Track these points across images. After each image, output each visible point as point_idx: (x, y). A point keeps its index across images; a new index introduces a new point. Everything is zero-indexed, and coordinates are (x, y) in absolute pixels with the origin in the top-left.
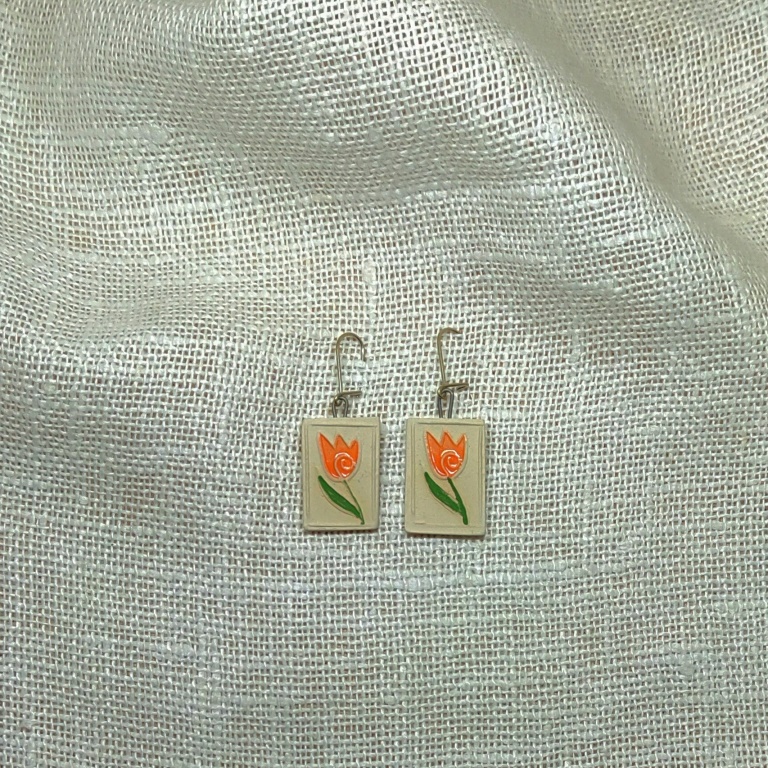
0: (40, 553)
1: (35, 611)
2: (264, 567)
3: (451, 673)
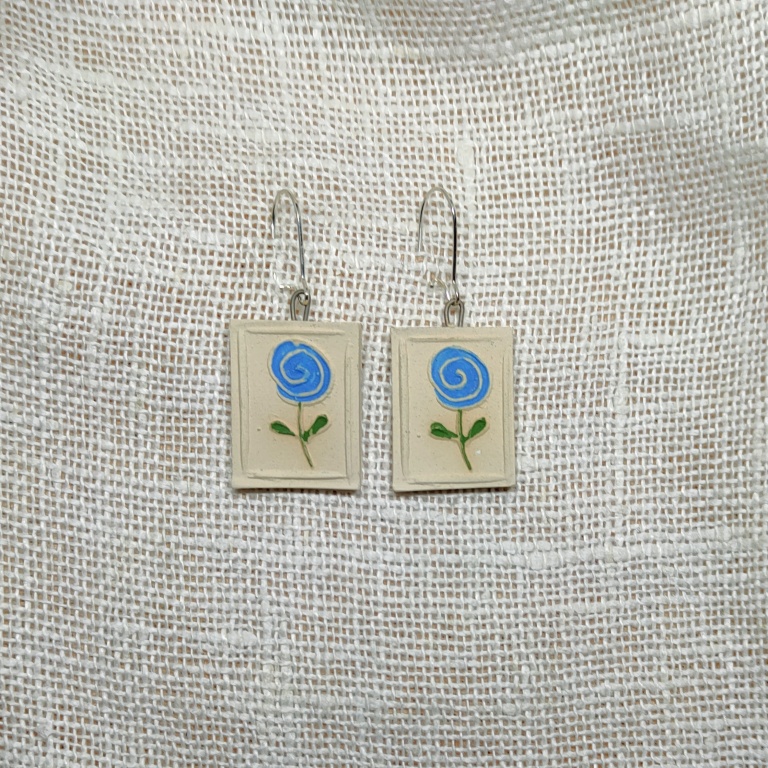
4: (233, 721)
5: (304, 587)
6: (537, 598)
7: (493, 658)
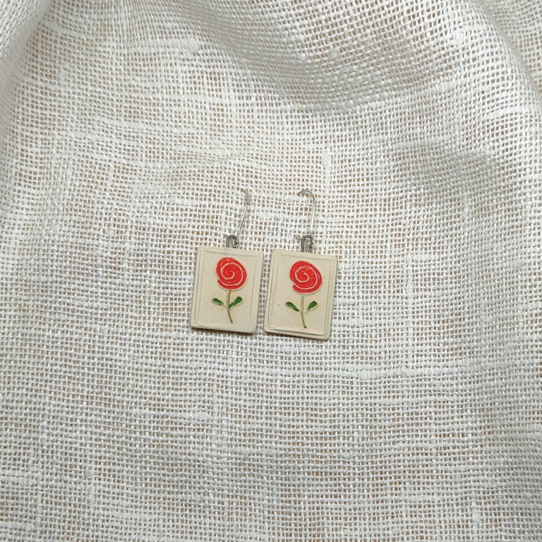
0: (103, 353)
1: (97, 393)
2: (261, 358)
3: (389, 438)
4: (194, 461)
5: (237, 388)
6: (364, 395)
7: (339, 427)
